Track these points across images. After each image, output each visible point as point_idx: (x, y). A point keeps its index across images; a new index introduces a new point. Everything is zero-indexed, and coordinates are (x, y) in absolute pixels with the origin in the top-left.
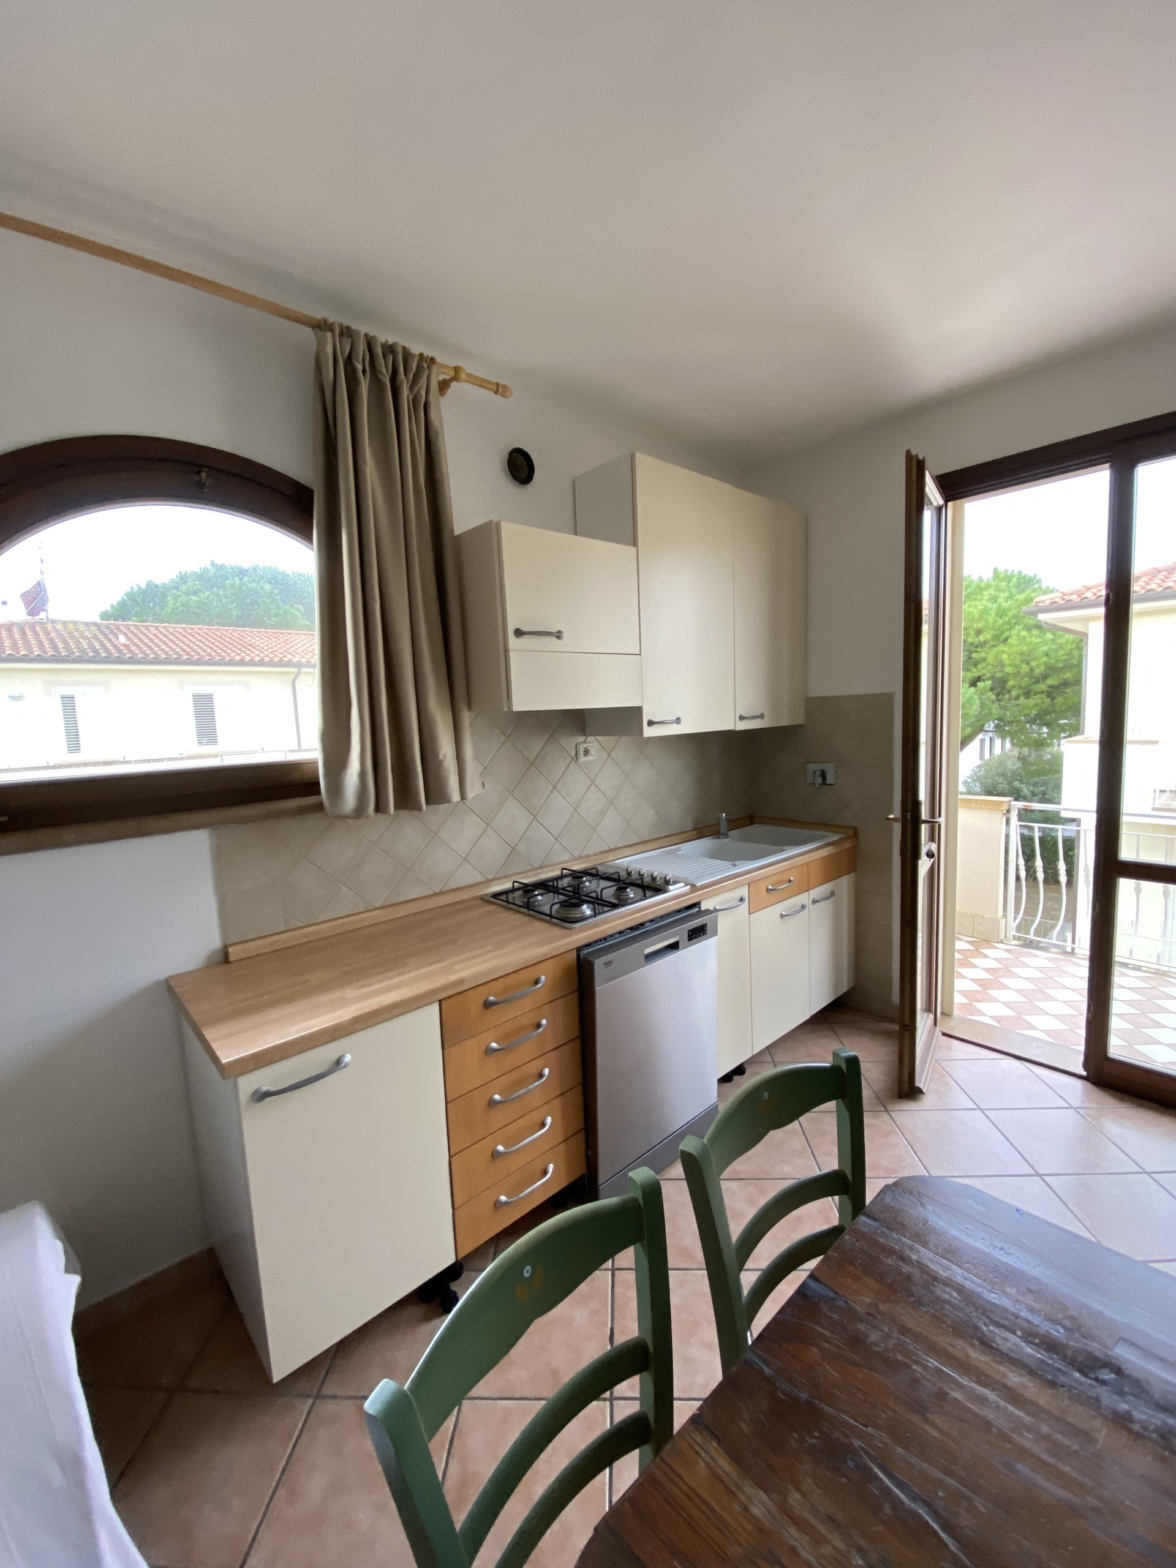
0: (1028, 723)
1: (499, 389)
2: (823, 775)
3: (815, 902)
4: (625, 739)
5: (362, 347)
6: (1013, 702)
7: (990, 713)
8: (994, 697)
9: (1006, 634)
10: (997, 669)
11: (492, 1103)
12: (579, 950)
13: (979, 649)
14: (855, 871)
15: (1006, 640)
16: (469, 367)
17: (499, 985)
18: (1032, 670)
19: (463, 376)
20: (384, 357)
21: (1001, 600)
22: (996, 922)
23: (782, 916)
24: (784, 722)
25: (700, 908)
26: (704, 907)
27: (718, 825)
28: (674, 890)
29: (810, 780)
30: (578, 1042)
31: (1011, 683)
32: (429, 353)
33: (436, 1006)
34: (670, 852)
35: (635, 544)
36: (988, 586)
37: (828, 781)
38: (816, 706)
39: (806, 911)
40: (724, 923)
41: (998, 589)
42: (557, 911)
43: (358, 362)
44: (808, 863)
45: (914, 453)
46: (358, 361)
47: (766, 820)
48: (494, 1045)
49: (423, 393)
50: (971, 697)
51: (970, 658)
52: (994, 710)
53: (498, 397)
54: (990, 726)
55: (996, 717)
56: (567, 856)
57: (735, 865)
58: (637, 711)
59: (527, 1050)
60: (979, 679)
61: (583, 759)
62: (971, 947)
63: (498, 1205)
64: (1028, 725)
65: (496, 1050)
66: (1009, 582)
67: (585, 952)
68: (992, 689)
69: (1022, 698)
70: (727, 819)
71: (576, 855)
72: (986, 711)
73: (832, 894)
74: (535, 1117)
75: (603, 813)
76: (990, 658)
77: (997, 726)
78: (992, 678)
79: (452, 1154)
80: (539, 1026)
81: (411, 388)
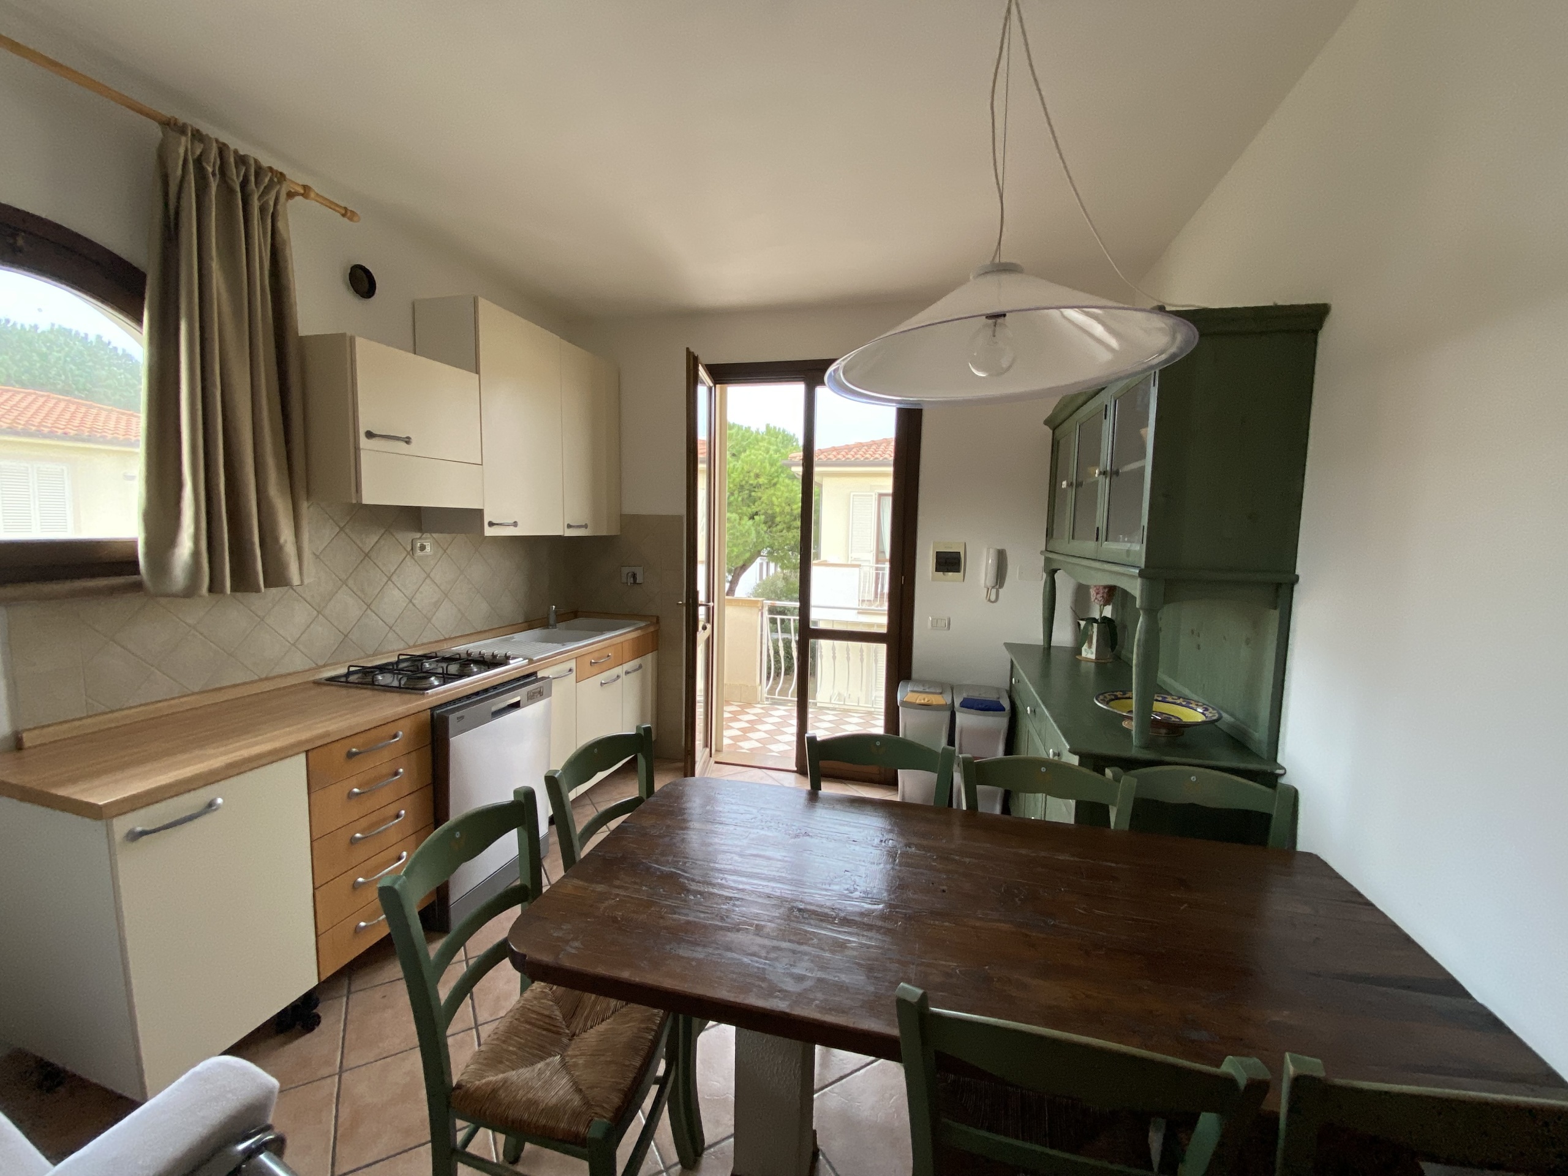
0: (789, 551)
1: (346, 213)
2: (634, 576)
3: (627, 673)
4: (460, 538)
5: (214, 152)
6: (778, 534)
7: (763, 541)
8: (765, 528)
9: (776, 480)
10: (768, 507)
11: (353, 841)
12: (432, 709)
13: (756, 490)
14: (657, 649)
15: (775, 484)
16: (316, 187)
17: (359, 740)
18: (792, 510)
19: (312, 195)
20: (237, 167)
21: (771, 452)
22: (755, 688)
23: (602, 684)
24: (603, 532)
25: (536, 676)
26: (540, 675)
27: (548, 618)
28: (513, 664)
29: (624, 580)
30: (431, 788)
31: (778, 519)
32: (279, 166)
33: (303, 757)
34: (506, 640)
35: (477, 372)
36: (763, 439)
37: (637, 582)
38: (629, 522)
39: (619, 680)
40: (557, 688)
41: (770, 443)
42: (405, 684)
43: (209, 166)
44: (622, 643)
45: (692, 350)
46: (208, 163)
47: (588, 614)
48: (356, 790)
49: (272, 203)
50: (749, 529)
51: (750, 496)
52: (766, 539)
53: (346, 219)
54: (765, 552)
55: (768, 544)
56: (402, 645)
57: (563, 645)
58: (479, 513)
59: (385, 795)
60: (756, 514)
61: (419, 553)
62: (739, 709)
63: (357, 930)
64: (790, 553)
65: (357, 794)
66: (777, 438)
67: (438, 712)
68: (765, 523)
69: (785, 531)
70: (556, 612)
71: (411, 644)
72: (761, 540)
73: (640, 667)
74: (392, 853)
75: (437, 605)
76: (764, 498)
77: (769, 552)
78: (765, 513)
79: (317, 885)
80: (396, 774)
81: (260, 198)
